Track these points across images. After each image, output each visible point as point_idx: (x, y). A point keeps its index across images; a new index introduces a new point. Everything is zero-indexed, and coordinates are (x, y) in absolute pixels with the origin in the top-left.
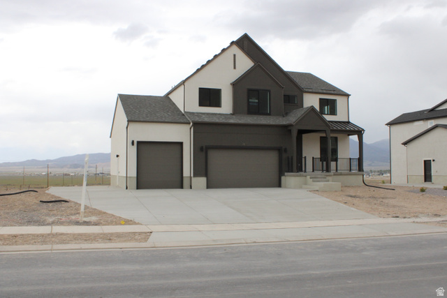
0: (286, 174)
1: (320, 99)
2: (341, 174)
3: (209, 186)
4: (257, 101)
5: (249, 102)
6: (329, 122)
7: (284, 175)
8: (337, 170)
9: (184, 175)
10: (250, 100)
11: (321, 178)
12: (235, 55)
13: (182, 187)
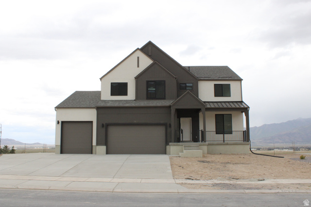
0: (170, 143)
1: (215, 85)
2: (227, 144)
3: (107, 153)
4: (154, 89)
5: (147, 90)
6: (204, 102)
7: (169, 145)
8: (224, 141)
9: (93, 145)
10: (149, 89)
11: (194, 147)
12: (138, 58)
13: (92, 153)
